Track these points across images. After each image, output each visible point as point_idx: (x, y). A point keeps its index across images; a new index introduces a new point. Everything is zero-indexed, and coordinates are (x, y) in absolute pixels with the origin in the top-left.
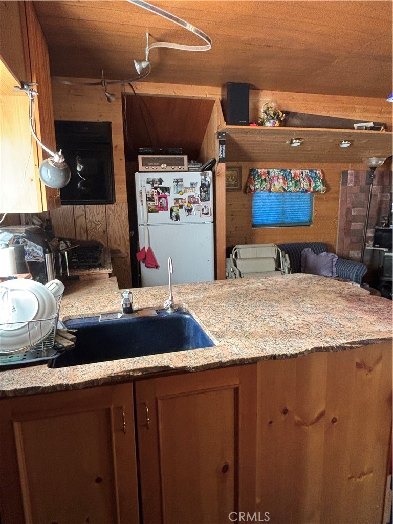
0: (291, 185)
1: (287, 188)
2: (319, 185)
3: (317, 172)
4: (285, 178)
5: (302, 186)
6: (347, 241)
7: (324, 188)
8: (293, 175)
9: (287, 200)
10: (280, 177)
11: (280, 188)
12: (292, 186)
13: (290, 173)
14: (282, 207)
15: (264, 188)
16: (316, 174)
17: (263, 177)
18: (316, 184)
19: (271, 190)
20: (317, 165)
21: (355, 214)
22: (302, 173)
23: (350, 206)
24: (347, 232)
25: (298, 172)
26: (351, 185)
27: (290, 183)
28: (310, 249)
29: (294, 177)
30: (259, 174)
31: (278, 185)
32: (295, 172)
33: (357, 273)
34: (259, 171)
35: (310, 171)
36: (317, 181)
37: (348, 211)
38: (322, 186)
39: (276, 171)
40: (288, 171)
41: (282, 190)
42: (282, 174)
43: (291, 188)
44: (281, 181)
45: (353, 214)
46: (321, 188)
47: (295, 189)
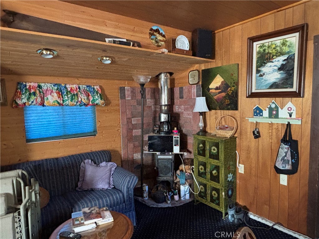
0: (66, 98)
1: (62, 102)
2: (97, 99)
3: (95, 87)
4: (60, 93)
5: (80, 100)
6: (131, 145)
7: (103, 101)
8: (69, 89)
9: (68, 113)
10: (54, 91)
11: (54, 102)
12: (67, 100)
13: (65, 87)
14: (63, 120)
15: (32, 102)
16: (94, 88)
17: (32, 91)
18: (93, 98)
19: (45, 104)
20: (95, 81)
21: (135, 123)
22: (79, 88)
23: (129, 116)
24: (130, 138)
25: (74, 86)
26: (129, 99)
27: (66, 97)
28: (90, 160)
29: (70, 92)
30: (27, 87)
31: (52, 98)
32: (71, 86)
33: (128, 185)
34: (28, 84)
35: (87, 87)
36: (95, 95)
37: (129, 120)
38: (100, 99)
39: (49, 85)
40: (63, 85)
41: (56, 103)
42: (56, 88)
43: (67, 102)
44: (55, 95)
45: (133, 123)
46: (99, 101)
47: (72, 103)
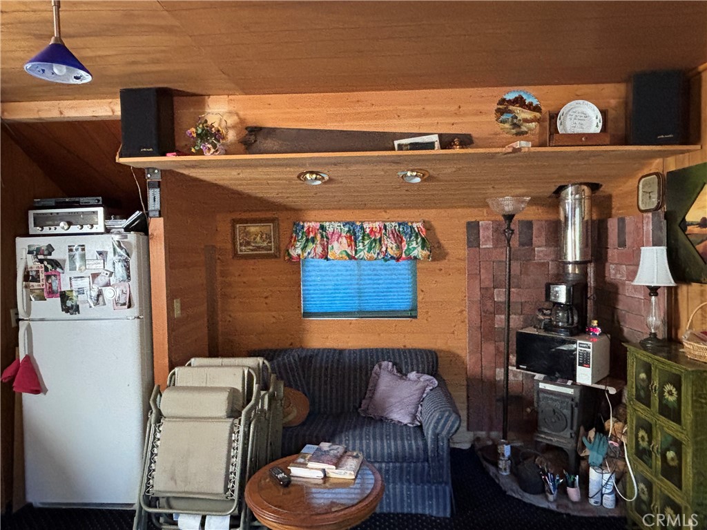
0: (361, 247)
1: (354, 252)
2: (415, 248)
3: (415, 225)
4: (353, 238)
5: (384, 249)
7: (426, 252)
8: (368, 231)
9: (366, 273)
10: (344, 234)
11: (341, 253)
12: (362, 250)
13: (362, 228)
14: (357, 284)
15: (309, 253)
16: (412, 228)
17: (312, 235)
18: (409, 245)
19: (329, 257)
20: (416, 212)
21: (500, 299)
22: (385, 227)
23: (488, 283)
24: (485, 331)
25: (377, 225)
26: (488, 246)
27: (361, 244)
28: (390, 364)
29: (368, 235)
30: (305, 229)
31: (339, 248)
32: (371, 225)
34: (306, 225)
35: (399, 225)
36: (413, 241)
37: (486, 293)
38: (420, 249)
39: (336, 225)
40: (358, 224)
41: (344, 255)
42: (347, 229)
43: (362, 253)
44: (344, 241)
45: (496, 300)
46: (418, 252)
47: (370, 255)
